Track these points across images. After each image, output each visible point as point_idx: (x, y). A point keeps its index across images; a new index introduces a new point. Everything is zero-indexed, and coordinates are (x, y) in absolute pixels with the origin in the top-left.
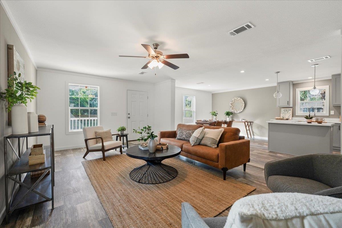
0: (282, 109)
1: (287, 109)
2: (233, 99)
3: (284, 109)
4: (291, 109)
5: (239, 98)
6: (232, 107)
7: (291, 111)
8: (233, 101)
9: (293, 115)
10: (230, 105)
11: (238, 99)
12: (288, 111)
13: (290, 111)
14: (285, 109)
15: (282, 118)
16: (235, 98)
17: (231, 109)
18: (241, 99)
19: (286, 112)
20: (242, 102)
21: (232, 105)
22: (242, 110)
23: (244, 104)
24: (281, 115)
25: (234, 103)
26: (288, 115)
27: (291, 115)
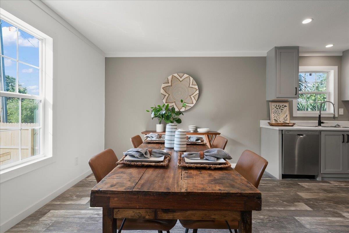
0: (273, 106)
1: (281, 104)
2: (170, 78)
3: (275, 104)
4: (287, 104)
5: (186, 76)
8: (170, 81)
9: (292, 117)
10: (162, 91)
11: (183, 78)
12: (282, 108)
13: (286, 108)
14: (278, 104)
15: (274, 121)
16: (176, 75)
17: (164, 101)
18: (192, 79)
19: (280, 110)
20: (192, 85)
21: (167, 92)
22: (192, 105)
23: (197, 92)
24: (272, 116)
25: (171, 86)
26: (283, 116)
27: (288, 117)
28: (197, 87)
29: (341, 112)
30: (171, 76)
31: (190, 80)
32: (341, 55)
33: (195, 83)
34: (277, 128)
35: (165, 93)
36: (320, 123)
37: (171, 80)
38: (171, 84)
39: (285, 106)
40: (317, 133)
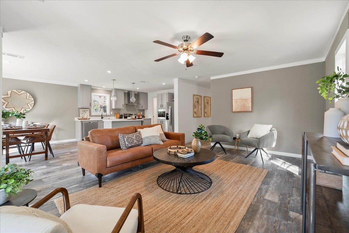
0: (81, 110)
1: (85, 110)
2: (9, 92)
4: (88, 110)
5: (23, 92)
6: (5, 104)
7: (88, 111)
8: (9, 94)
9: (90, 115)
10: (2, 100)
11: (21, 93)
14: (84, 110)
15: (81, 118)
16: (15, 91)
17: (4, 107)
18: (28, 94)
19: (85, 113)
20: (29, 97)
21: (6, 100)
22: (29, 110)
23: (33, 102)
24: (81, 115)
25: (11, 97)
26: (86, 115)
27: (89, 115)
28: (32, 99)
29: (112, 113)
30: (10, 91)
31: (27, 95)
32: (111, 90)
33: (31, 96)
34: (80, 120)
35: (4, 102)
36: (102, 118)
37: (11, 94)
38: (10, 96)
39: (87, 111)
40: (97, 122)
